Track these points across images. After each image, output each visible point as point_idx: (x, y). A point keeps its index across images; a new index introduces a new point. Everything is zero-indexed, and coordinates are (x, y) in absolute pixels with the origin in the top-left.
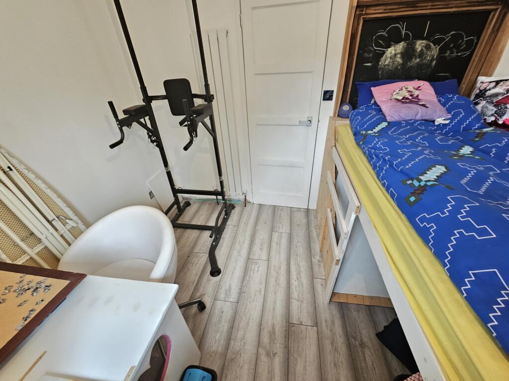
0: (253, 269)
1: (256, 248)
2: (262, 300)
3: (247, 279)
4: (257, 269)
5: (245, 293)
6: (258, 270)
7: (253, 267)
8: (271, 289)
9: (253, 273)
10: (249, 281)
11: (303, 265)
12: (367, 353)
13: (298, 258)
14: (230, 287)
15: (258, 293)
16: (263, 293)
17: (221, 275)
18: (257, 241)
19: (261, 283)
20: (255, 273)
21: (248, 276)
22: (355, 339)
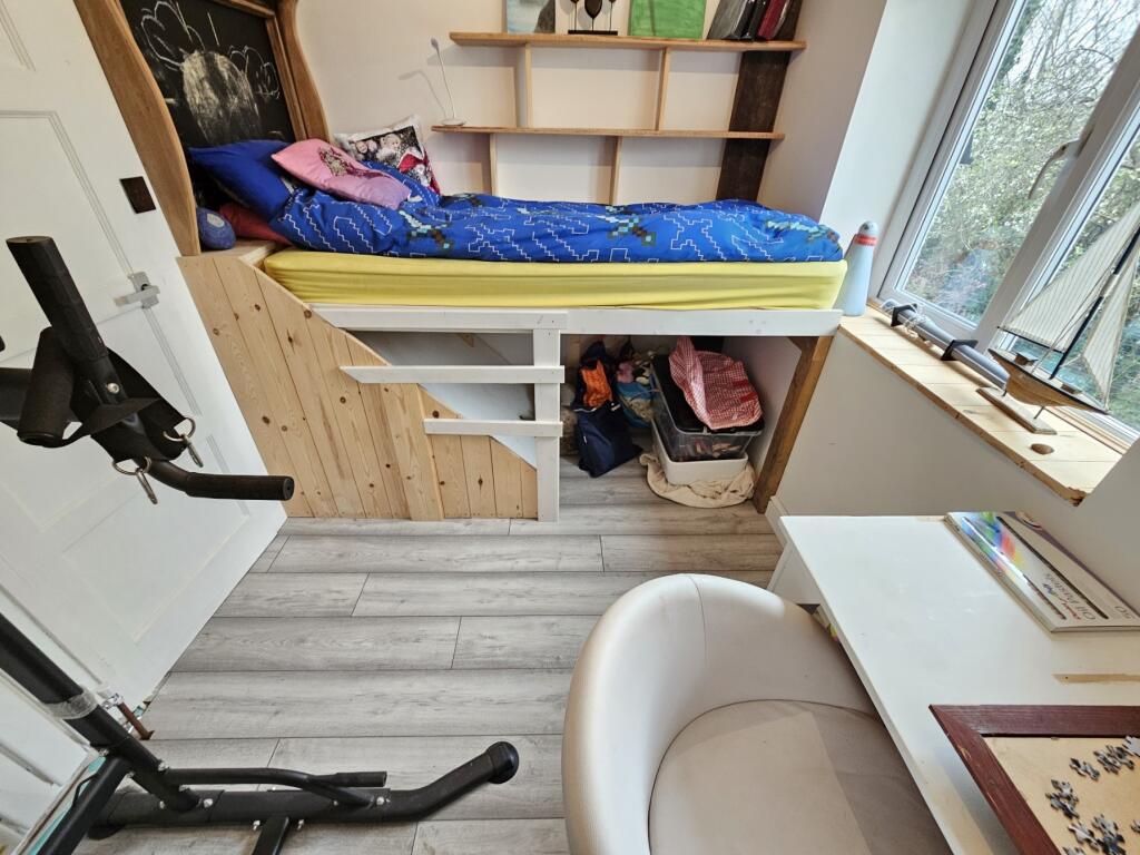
0: (488, 651)
1: (410, 653)
2: (568, 619)
3: (520, 659)
4: (489, 642)
5: (558, 658)
6: (492, 638)
7: (479, 652)
8: (541, 604)
9: (501, 647)
10: (525, 654)
11: (475, 549)
12: (618, 490)
13: (455, 558)
14: (547, 700)
15: (555, 629)
16: (553, 619)
17: (510, 740)
18: (383, 654)
19: (528, 627)
20: (503, 643)
21: (511, 659)
22: (605, 499)
